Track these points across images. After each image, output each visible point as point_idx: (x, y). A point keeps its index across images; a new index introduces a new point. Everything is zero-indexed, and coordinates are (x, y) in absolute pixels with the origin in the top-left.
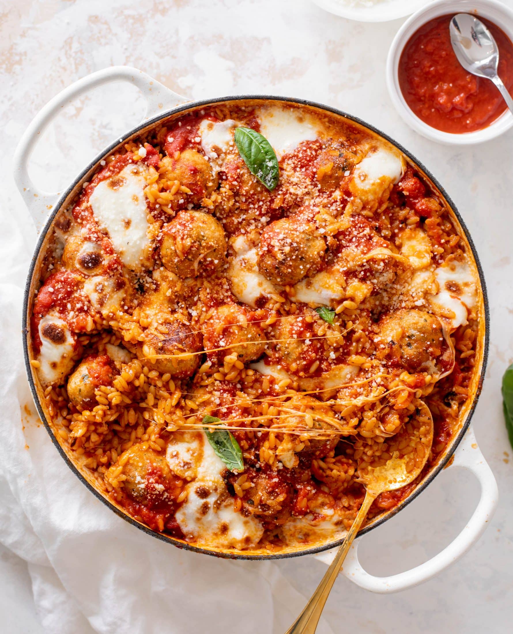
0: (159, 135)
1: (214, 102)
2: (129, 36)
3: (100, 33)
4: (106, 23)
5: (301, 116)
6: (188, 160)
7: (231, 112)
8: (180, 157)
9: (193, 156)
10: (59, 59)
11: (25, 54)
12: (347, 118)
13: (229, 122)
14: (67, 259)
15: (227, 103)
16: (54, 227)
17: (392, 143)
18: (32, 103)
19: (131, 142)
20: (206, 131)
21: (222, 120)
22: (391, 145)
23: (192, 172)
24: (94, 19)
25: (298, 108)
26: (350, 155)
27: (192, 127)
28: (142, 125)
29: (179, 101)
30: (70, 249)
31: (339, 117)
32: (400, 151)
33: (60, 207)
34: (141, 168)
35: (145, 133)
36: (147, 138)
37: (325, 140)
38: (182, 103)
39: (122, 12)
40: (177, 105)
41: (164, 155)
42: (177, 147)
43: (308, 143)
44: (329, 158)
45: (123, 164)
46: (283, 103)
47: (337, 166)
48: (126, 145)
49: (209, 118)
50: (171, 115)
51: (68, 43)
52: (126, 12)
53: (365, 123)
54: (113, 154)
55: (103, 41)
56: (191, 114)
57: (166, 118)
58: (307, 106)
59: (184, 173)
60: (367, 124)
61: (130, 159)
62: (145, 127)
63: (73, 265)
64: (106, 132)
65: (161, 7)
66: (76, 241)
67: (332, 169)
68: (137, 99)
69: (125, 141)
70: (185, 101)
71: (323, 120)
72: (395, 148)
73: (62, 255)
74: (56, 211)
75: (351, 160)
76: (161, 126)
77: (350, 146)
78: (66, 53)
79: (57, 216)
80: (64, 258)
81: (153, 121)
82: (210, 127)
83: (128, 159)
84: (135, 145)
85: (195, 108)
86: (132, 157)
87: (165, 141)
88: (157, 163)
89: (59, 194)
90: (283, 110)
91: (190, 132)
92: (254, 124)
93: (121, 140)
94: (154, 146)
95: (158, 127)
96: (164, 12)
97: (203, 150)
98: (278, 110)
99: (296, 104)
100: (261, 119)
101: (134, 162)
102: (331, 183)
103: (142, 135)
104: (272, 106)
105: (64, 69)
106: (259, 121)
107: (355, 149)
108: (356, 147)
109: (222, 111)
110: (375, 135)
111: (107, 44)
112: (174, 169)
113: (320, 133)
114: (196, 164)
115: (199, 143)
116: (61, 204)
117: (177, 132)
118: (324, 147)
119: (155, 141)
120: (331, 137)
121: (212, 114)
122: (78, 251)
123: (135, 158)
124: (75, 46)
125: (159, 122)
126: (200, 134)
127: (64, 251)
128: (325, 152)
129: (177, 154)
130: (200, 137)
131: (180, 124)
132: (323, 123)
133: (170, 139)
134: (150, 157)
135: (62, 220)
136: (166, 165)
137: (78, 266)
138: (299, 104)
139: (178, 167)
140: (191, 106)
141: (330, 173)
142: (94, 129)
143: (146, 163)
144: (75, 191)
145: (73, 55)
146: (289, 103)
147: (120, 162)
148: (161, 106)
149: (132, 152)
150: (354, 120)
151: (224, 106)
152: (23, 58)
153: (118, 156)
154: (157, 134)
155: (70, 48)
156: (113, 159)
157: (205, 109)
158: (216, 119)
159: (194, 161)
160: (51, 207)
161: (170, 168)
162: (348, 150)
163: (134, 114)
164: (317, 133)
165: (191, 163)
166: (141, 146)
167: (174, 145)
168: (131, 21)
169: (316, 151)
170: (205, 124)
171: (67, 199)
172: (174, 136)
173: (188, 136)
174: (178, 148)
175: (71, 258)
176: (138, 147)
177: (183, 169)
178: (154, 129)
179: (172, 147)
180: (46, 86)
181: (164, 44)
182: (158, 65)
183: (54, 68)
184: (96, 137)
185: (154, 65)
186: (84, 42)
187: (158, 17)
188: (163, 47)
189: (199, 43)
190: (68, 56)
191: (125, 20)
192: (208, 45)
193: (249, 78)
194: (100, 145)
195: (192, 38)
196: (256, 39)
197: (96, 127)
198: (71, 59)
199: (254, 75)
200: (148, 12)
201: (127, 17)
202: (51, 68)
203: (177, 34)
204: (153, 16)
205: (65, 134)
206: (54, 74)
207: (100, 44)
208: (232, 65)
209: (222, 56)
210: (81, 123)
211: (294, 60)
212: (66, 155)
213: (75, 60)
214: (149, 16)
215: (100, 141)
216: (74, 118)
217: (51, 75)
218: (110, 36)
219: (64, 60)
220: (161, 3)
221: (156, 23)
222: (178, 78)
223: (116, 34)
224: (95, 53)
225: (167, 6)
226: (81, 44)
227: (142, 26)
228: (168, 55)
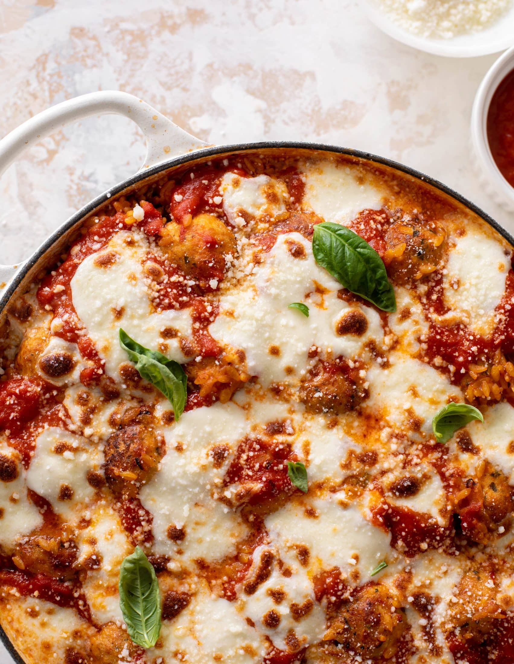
0: (163, 191)
1: (242, 149)
2: (125, 57)
3: (85, 50)
4: (94, 38)
5: (361, 175)
6: (203, 227)
7: (264, 164)
8: (192, 222)
9: (210, 223)
10: (28, 83)
12: (425, 180)
13: (262, 179)
14: (25, 361)
15: (260, 151)
16: (6, 315)
17: (483, 218)
19: (122, 199)
20: (230, 188)
21: (254, 176)
22: (481, 221)
23: (208, 245)
24: (79, 32)
25: (357, 163)
26: (428, 234)
27: (209, 181)
28: (140, 176)
29: (193, 145)
30: (28, 347)
31: (413, 179)
32: (494, 230)
33: (17, 286)
34: (138, 236)
35: (143, 187)
36: (145, 194)
37: (392, 211)
38: (198, 148)
39: (117, 25)
40: (190, 150)
41: (169, 220)
42: (187, 208)
43: (371, 213)
44: (399, 236)
45: (111, 230)
46: (337, 156)
47: (411, 248)
48: (116, 204)
49: (236, 171)
50: (181, 163)
51: (42, 61)
52: (124, 26)
53: (449, 189)
54: (97, 214)
55: (89, 62)
56: (210, 163)
57: (174, 168)
58: (371, 162)
59: (197, 245)
60: (451, 191)
61: (120, 222)
62: (144, 178)
63: (33, 370)
64: (89, 185)
65: (170, 22)
66: (38, 336)
67: (404, 252)
68: (132, 144)
69: (114, 197)
70: (202, 145)
71: (391, 184)
72: (487, 226)
73: (16, 355)
74: (11, 291)
75: (430, 241)
76: (166, 179)
77: (427, 221)
78: (37, 76)
79: (12, 299)
80: (20, 361)
81: (156, 171)
82: (236, 183)
83: (117, 222)
84: (128, 203)
85: (215, 156)
86: (124, 219)
87: (171, 199)
88: (158, 230)
89: (16, 267)
90: (337, 167)
91: (207, 188)
92: (295, 183)
93: (109, 195)
94: (156, 206)
95: (162, 179)
96: (174, 29)
97: (225, 215)
98: (330, 165)
99: (355, 159)
100: (306, 176)
101: (127, 228)
102: (402, 272)
103: (139, 189)
104: (323, 159)
105: (35, 96)
106: (304, 179)
107: (434, 226)
108: (435, 224)
109: (252, 162)
110: (461, 206)
111: (94, 66)
112: (182, 239)
113: (386, 201)
114: (215, 234)
115: (221, 206)
116: (17, 282)
117: (188, 186)
118: (392, 220)
119: (157, 199)
120: (401, 207)
121: (239, 165)
122: (40, 351)
123: (128, 221)
124: (51, 66)
125: (163, 172)
126: (221, 193)
127: (21, 349)
128: (393, 228)
129: (187, 218)
130: (221, 196)
131: (192, 175)
132: (391, 188)
133: (178, 197)
134: (149, 220)
135: (19, 304)
136: (172, 234)
137: (40, 373)
138: (360, 159)
139: (188, 237)
140: (210, 153)
141: (401, 258)
142: (72, 181)
143: (142, 229)
144: (40, 264)
145: (48, 78)
146: (346, 156)
147: (106, 227)
148: (167, 151)
149: (124, 212)
150: (433, 185)
151: (256, 155)
153: (103, 218)
154: (160, 190)
155: (44, 69)
156: (97, 221)
157: (229, 158)
158: (245, 173)
159: (212, 229)
160: (4, 285)
161: (177, 238)
162: (425, 227)
163: (128, 164)
164: (382, 200)
165: (207, 233)
166: (137, 205)
167: (183, 205)
168: (128, 38)
169: (382, 225)
170: (229, 178)
171: (27, 275)
172: (183, 194)
173: (204, 194)
174: (190, 210)
175: (30, 360)
176: (132, 207)
177: (196, 240)
178: (157, 182)
179: (179, 208)
180: (8, 119)
181: (173, 71)
182: (163, 99)
183: (20, 94)
184: (73, 192)
185: (158, 98)
186: (64, 62)
187: (166, 35)
188: (170, 75)
189: (220, 73)
190: (40, 80)
191: (121, 36)
192: (232, 77)
193: (286, 123)
194: (79, 202)
195: (210, 65)
196: (296, 72)
197: (75, 178)
198: (45, 83)
199: (293, 120)
200: (152, 27)
201: (124, 32)
202: (17, 93)
203: (191, 60)
204: (159, 33)
205: (31, 185)
206: (19, 102)
207: (86, 66)
208: (263, 105)
209: (251, 92)
210: (54, 171)
211: (346, 105)
212: (31, 215)
213: (50, 85)
214: (153, 32)
215: (78, 198)
216: (45, 164)
217: (15, 104)
218: (99, 56)
219: (34, 84)
220: (171, 17)
221: (163, 42)
222: (190, 117)
223: (107, 54)
224: (77, 77)
225: (178, 21)
226: (59, 64)
227: (144, 45)
228: (178, 86)
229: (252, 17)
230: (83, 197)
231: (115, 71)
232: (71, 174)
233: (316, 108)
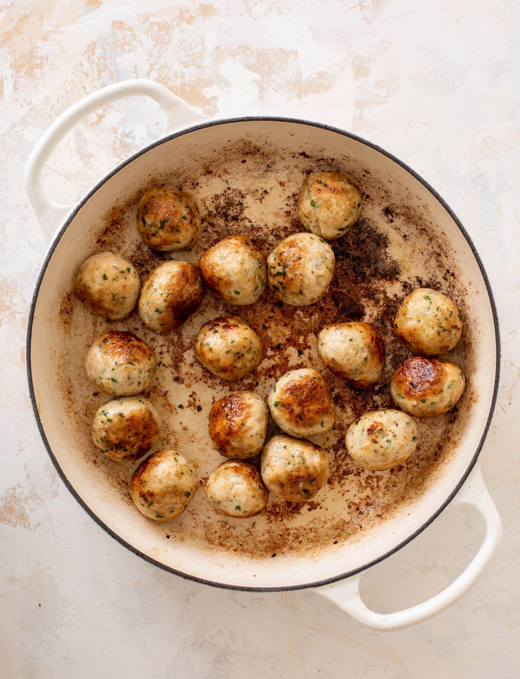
2: (154, 43)
3: (124, 39)
4: (130, 29)
10: (82, 65)
11: (47, 58)
18: (53, 108)
24: (118, 25)
39: (147, 18)
51: (91, 48)
52: (152, 19)
55: (127, 47)
64: (129, 141)
65: (187, 16)
78: (88, 59)
89: (70, 207)
96: (190, 20)
105: (87, 75)
111: (131, 50)
124: (98, 51)
142: (116, 137)
145: (96, 60)
152: (45, 61)
155: (93, 54)
163: (157, 124)
168: (156, 28)
180: (67, 92)
181: (190, 53)
182: (183, 74)
183: (76, 74)
184: (117, 146)
185: (179, 74)
186: (108, 49)
187: (184, 25)
188: (188, 55)
189: (225, 53)
190: (91, 62)
191: (150, 27)
192: (234, 56)
193: (276, 91)
194: (121, 153)
195: (218, 48)
196: (282, 51)
197: (118, 135)
198: (94, 64)
199: (281, 88)
200: (174, 20)
201: (153, 24)
202: (73, 73)
203: (203, 44)
204: (179, 24)
205: (85, 141)
206: (75, 79)
207: (124, 50)
208: (258, 77)
209: (248, 67)
210: (102, 130)
211: (321, 75)
212: (86, 163)
213: (99, 66)
214: (175, 23)
215: (121, 150)
216: (96, 125)
217: (72, 81)
218: (134, 43)
219: (86, 66)
220: (188, 11)
221: (182, 31)
222: (203, 88)
223: (141, 41)
224: (118, 59)
225: (193, 14)
226: (104, 50)
227: (167, 34)
228: (194, 64)
229: (249, 9)
230: (124, 149)
231: (146, 54)
232: (115, 133)
233: (299, 78)
